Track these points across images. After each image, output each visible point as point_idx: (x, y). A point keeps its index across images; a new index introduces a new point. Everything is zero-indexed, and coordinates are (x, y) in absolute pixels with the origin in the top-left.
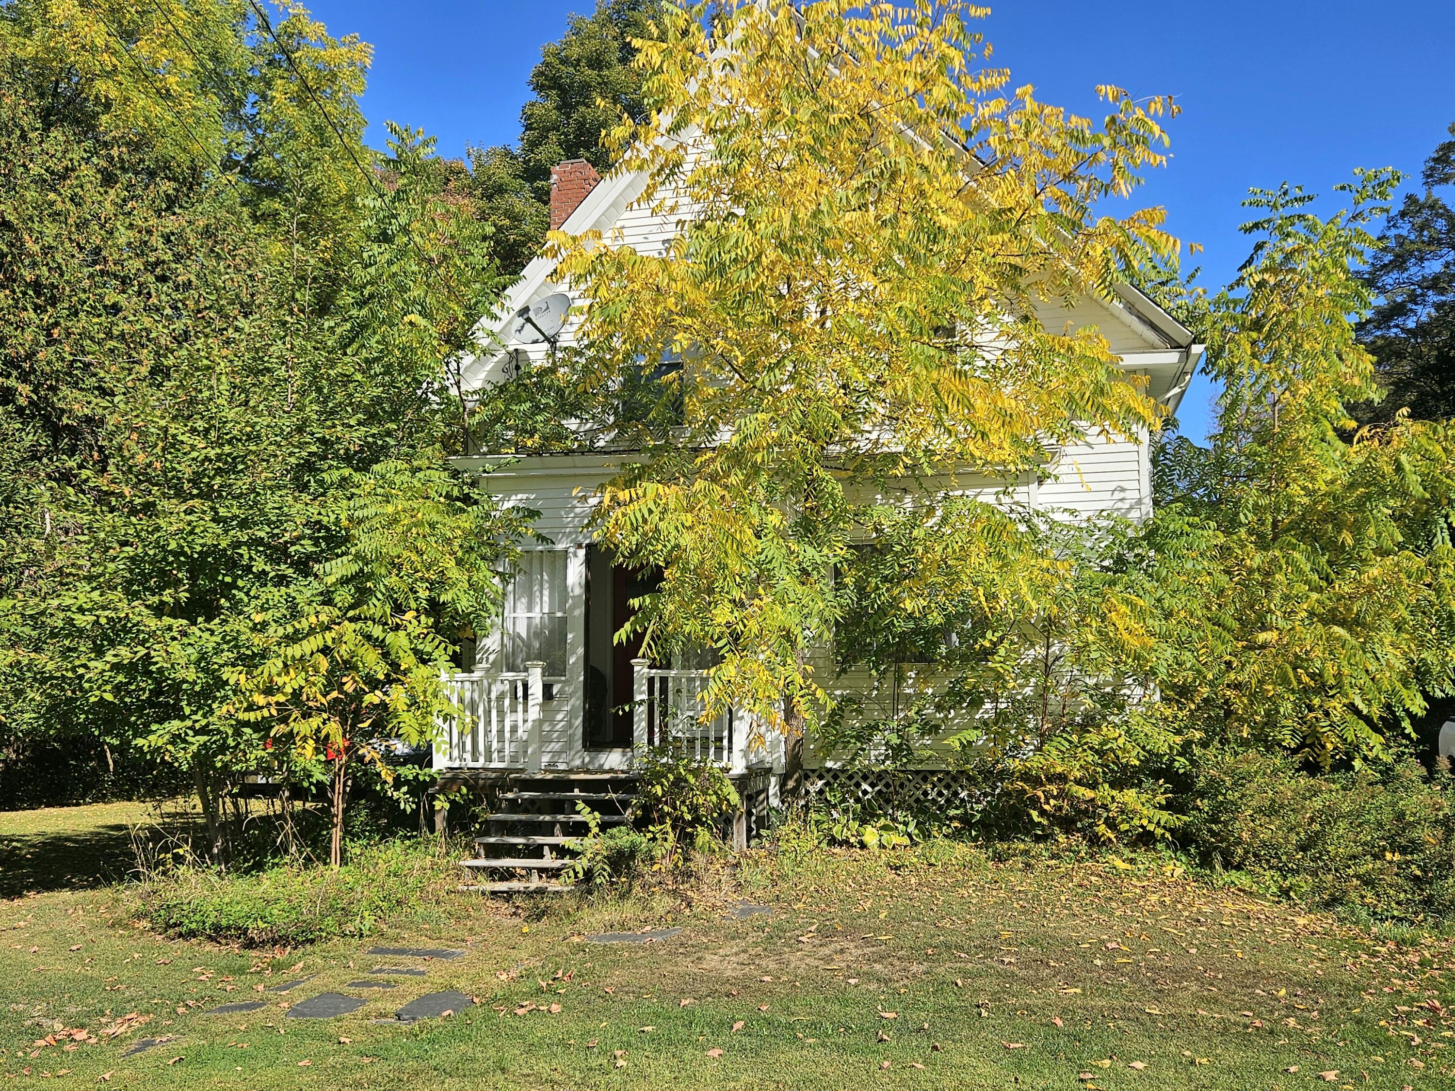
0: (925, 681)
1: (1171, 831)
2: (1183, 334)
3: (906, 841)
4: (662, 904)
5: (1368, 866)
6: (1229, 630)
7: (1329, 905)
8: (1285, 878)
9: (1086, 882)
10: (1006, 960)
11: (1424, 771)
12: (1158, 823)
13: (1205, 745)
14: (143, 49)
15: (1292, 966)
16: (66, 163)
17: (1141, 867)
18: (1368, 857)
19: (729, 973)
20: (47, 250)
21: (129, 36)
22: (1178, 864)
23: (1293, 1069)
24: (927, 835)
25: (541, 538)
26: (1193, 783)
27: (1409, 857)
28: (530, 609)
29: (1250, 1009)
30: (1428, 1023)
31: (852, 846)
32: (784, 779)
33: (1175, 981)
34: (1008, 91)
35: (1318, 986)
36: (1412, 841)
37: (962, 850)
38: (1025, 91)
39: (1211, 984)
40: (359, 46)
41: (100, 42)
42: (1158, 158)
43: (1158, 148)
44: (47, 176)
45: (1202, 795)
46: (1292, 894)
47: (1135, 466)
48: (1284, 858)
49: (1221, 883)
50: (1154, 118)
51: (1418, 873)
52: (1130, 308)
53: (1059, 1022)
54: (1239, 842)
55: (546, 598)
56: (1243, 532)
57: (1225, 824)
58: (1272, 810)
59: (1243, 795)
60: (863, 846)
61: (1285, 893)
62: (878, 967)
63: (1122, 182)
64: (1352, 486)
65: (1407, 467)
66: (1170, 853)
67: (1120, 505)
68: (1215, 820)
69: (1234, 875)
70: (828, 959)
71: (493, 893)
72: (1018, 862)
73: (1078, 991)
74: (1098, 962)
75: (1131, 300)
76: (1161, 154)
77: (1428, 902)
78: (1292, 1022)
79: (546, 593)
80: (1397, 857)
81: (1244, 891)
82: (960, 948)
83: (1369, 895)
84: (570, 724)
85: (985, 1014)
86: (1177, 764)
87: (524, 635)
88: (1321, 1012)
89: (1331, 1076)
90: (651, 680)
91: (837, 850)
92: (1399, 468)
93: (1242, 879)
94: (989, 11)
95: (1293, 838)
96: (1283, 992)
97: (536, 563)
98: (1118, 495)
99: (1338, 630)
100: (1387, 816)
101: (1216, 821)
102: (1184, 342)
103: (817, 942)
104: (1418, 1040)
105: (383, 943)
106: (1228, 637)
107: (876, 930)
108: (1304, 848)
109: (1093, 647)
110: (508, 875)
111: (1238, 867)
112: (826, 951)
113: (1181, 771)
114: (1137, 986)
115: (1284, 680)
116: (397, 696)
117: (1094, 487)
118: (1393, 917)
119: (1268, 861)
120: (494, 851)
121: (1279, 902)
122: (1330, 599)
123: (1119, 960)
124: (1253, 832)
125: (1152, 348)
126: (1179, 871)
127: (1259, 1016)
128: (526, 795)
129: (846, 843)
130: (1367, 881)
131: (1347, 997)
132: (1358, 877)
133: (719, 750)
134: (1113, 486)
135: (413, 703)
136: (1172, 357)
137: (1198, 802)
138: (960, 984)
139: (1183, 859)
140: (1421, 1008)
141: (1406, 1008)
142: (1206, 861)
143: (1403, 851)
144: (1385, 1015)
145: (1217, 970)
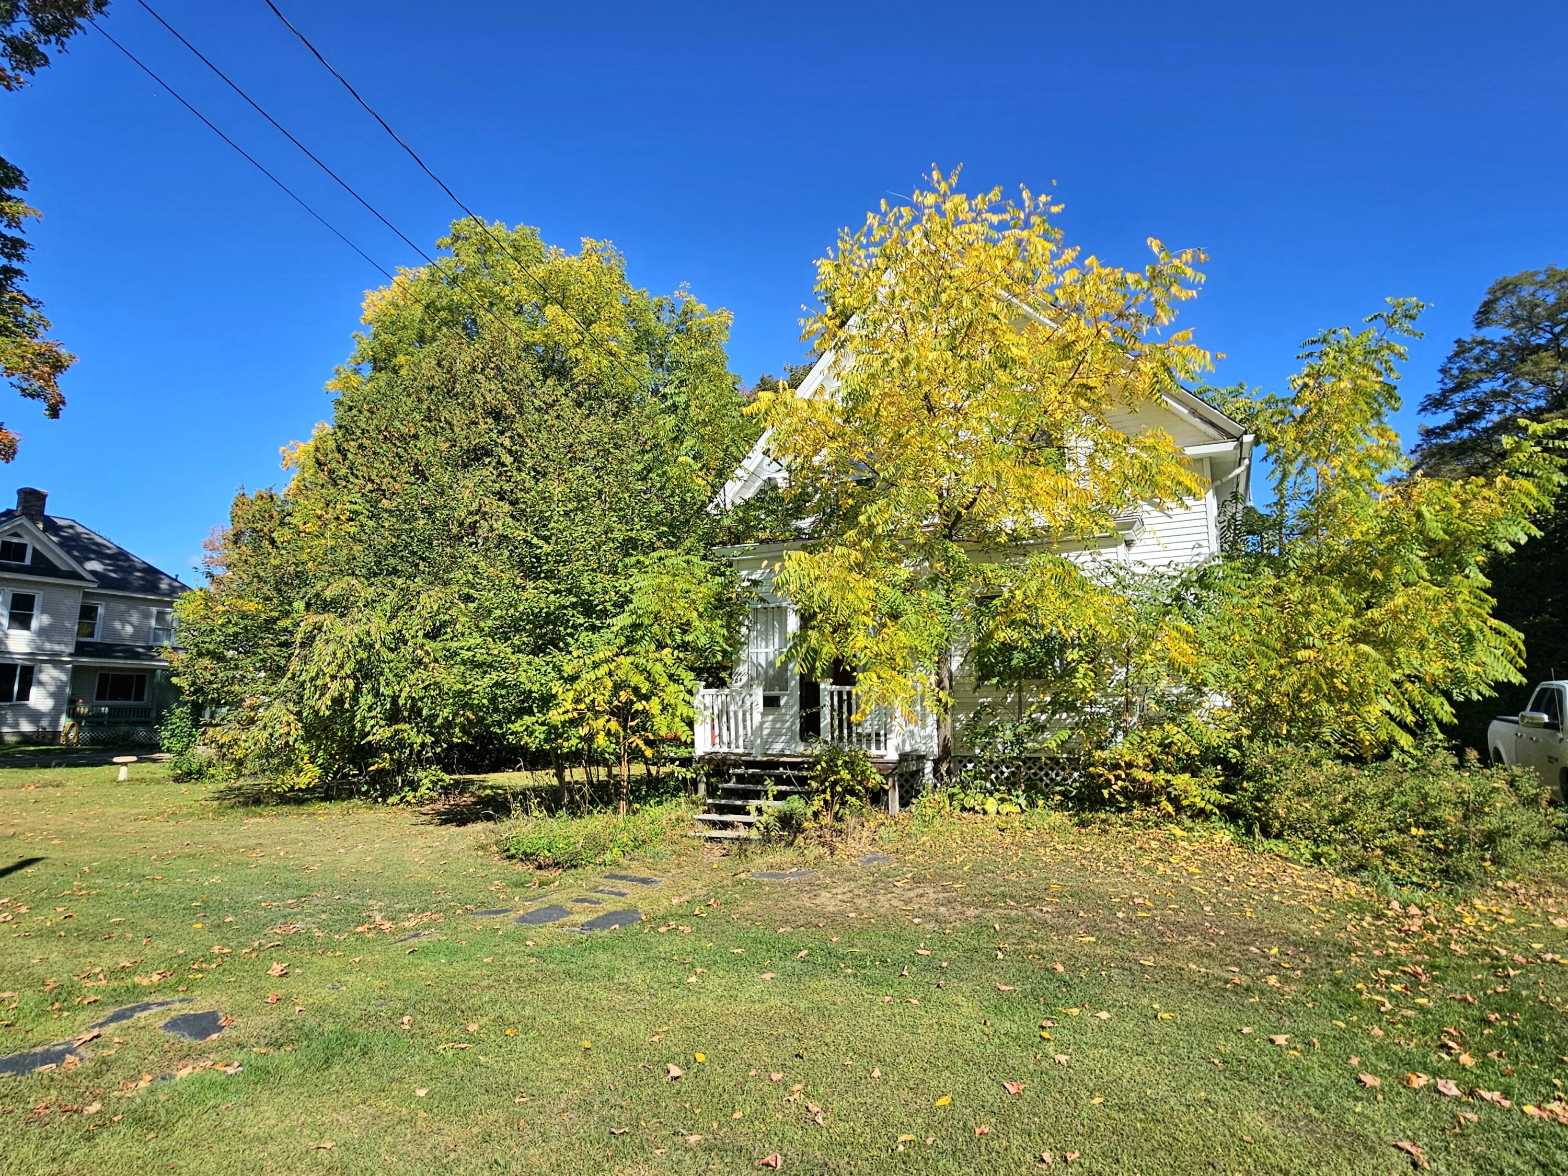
0: (1044, 693)
1: (1219, 806)
2: (1238, 428)
3: (1018, 809)
4: (814, 851)
5: (1394, 838)
6: (1274, 650)
7: (1353, 871)
8: (1318, 847)
9: (1146, 846)
10: (1045, 909)
11: (1456, 760)
12: (1209, 801)
13: (1250, 739)
14: (595, 328)
15: (1295, 926)
16: (554, 397)
17: (1197, 834)
18: (1394, 832)
19: (831, 909)
20: (542, 447)
21: (589, 323)
22: (1227, 832)
23: (1246, 1030)
24: (1032, 804)
25: (762, 600)
26: (1243, 769)
27: (1432, 833)
28: (767, 647)
29: (1239, 965)
30: (1406, 988)
31: (977, 812)
32: (937, 763)
33: (1180, 935)
34: (1079, 262)
35: (1312, 947)
36: (1435, 819)
37: (1057, 818)
38: (1091, 261)
39: (1213, 941)
40: (725, 314)
41: (570, 327)
42: (1190, 293)
43: (1186, 284)
44: (544, 406)
45: (1249, 779)
46: (1322, 860)
47: (1205, 529)
48: (1317, 831)
49: (1261, 849)
50: (1186, 264)
51: (1441, 846)
52: (1194, 412)
53: (1060, 968)
54: (1277, 816)
55: (776, 640)
56: (1292, 576)
57: (1267, 802)
58: (1306, 792)
59: (1281, 780)
60: (985, 813)
61: (1317, 857)
62: (942, 909)
63: (1162, 315)
64: (1383, 533)
65: (1427, 515)
66: (1222, 824)
67: (1196, 558)
68: (1259, 798)
69: (1271, 844)
70: (908, 902)
71: (711, 838)
72: (1095, 828)
73: (1093, 939)
74: (1120, 915)
75: (1194, 406)
76: (1191, 289)
77: (1445, 872)
78: (1273, 980)
79: (777, 636)
80: (1422, 832)
81: (1280, 856)
82: (1012, 897)
83: (1393, 863)
84: (793, 724)
85: (1000, 956)
86: (1230, 755)
87: (764, 665)
88: (1305, 971)
89: (1281, 1039)
90: (832, 694)
91: (965, 814)
92: (1419, 516)
93: (1281, 847)
94: (1063, 206)
95: (1326, 815)
96: (1275, 951)
97: (770, 616)
98: (1196, 551)
99: (1363, 647)
100: (1413, 799)
101: (1260, 800)
102: (1237, 435)
103: (908, 886)
104: (1388, 1006)
105: (617, 872)
106: (1273, 655)
107: (956, 879)
108: (1334, 822)
109: (1151, 665)
110: (725, 825)
111: (1278, 836)
112: (911, 894)
113: (1234, 761)
114: (1145, 938)
115: (1318, 688)
116: (654, 706)
117: (1170, 547)
118: (1412, 883)
119: (1302, 833)
120: (721, 810)
121: (1311, 867)
122: (1362, 623)
123: (1140, 914)
124: (1289, 809)
125: (1214, 441)
126: (1227, 839)
127: (1244, 972)
128: (750, 771)
129: (972, 809)
130: (1389, 851)
131: (1335, 958)
132: (1382, 848)
133: (878, 742)
134: (1191, 545)
135: (664, 709)
136: (1230, 446)
137: (1245, 784)
138: (997, 927)
139: (1232, 829)
140: (1404, 972)
141: (1388, 972)
142: (1249, 832)
143: (1427, 827)
144: (1366, 978)
145: (1223, 927)
